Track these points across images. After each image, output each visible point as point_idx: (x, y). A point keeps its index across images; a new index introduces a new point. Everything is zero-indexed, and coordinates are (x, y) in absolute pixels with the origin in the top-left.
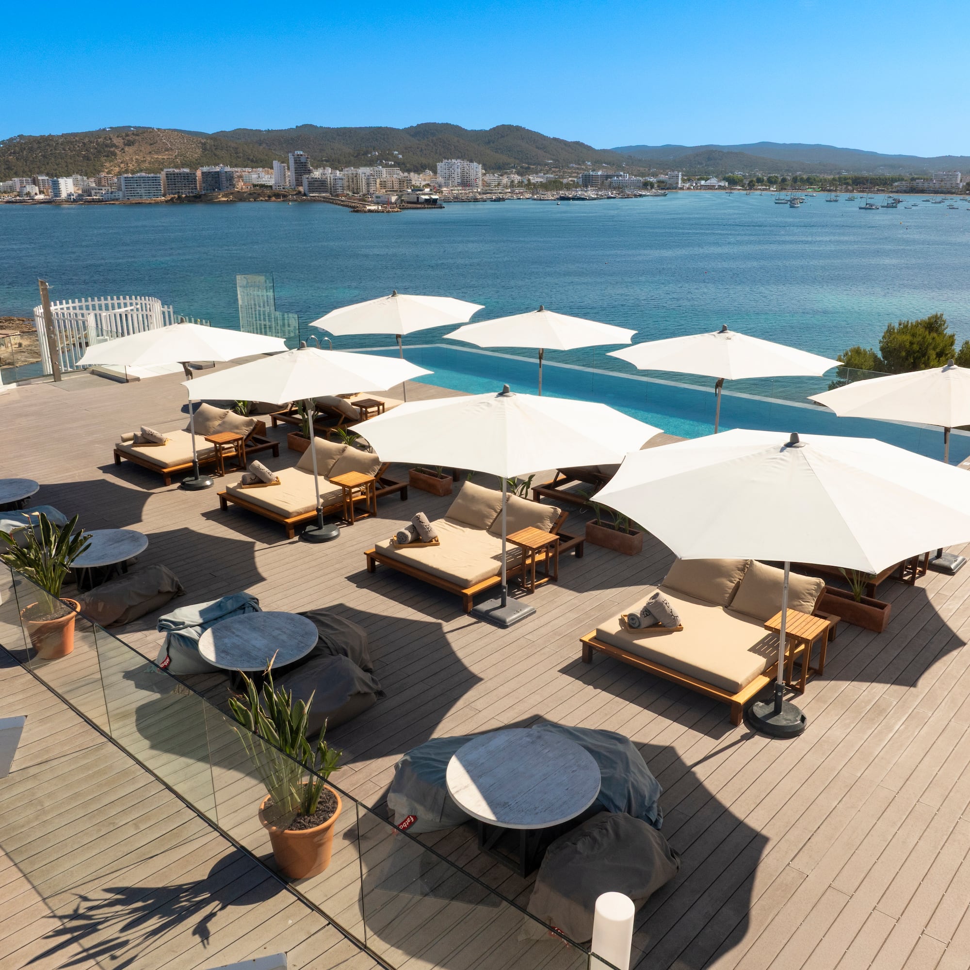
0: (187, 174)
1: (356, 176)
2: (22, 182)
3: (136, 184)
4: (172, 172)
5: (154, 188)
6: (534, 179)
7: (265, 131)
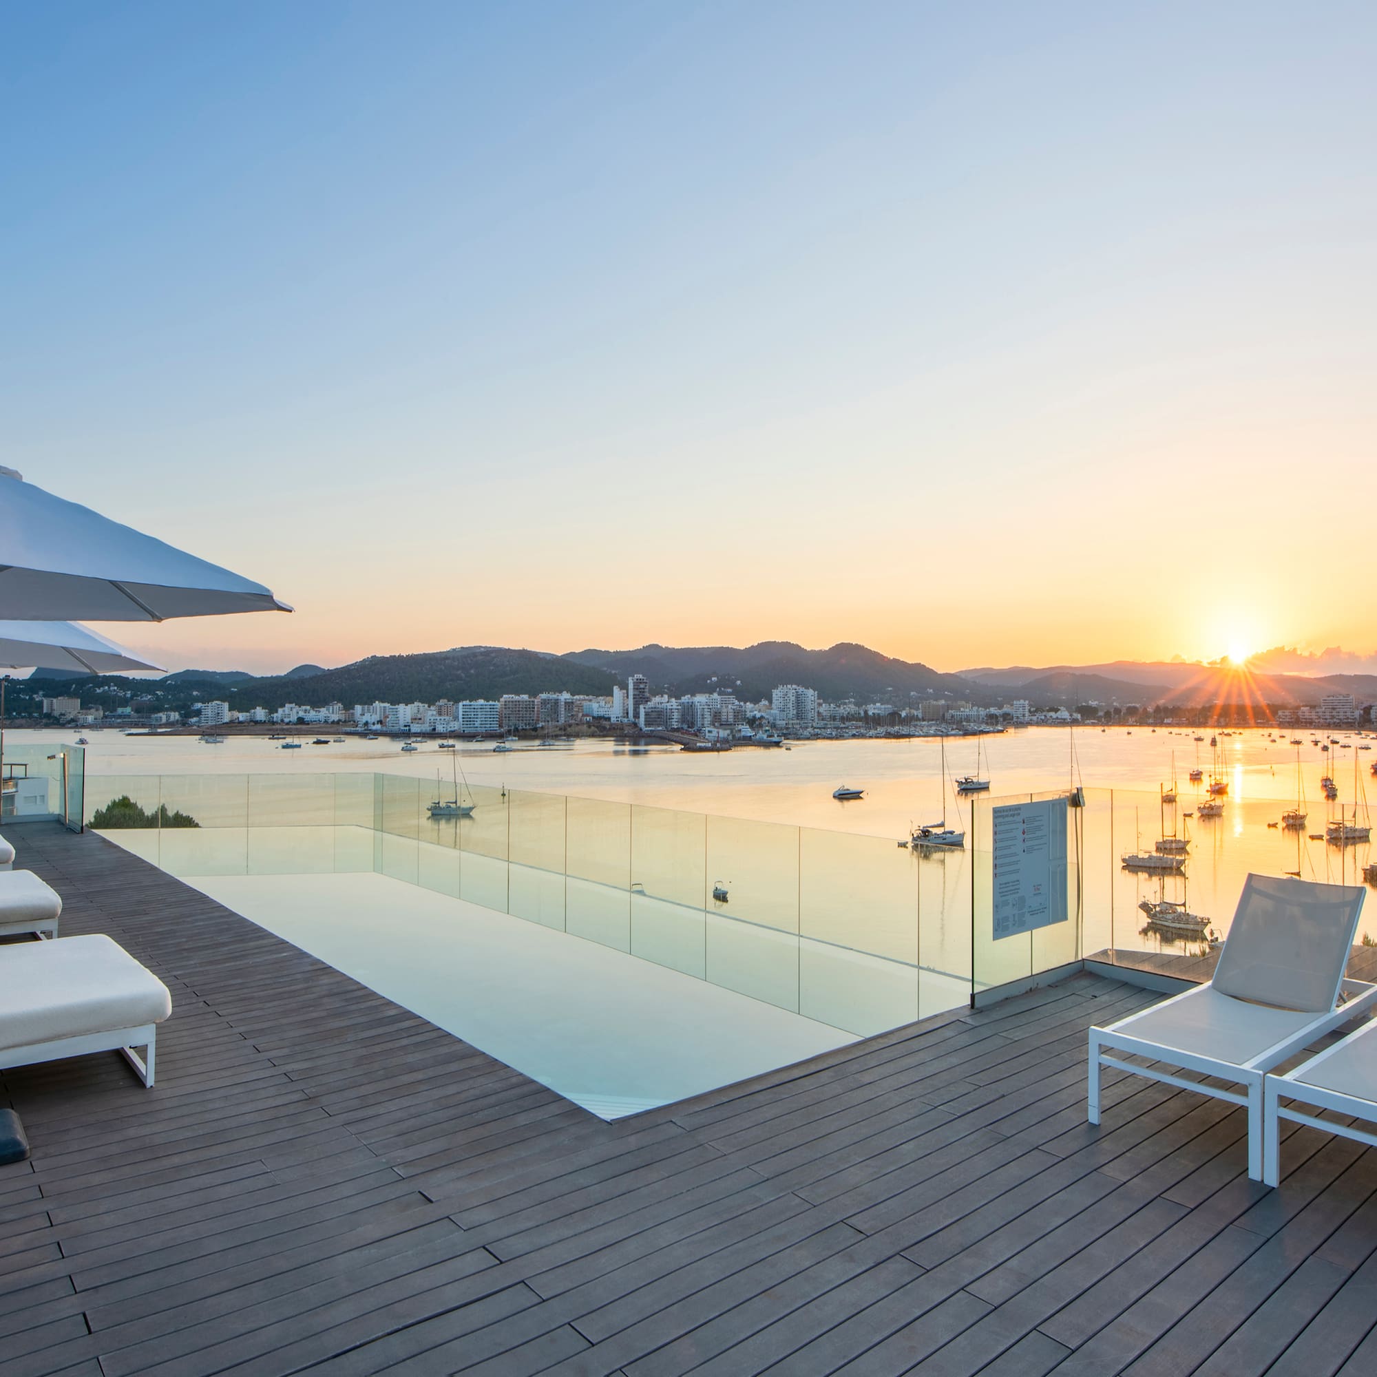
0: (526, 702)
1: (691, 706)
2: (363, 710)
3: (473, 713)
4: (511, 699)
5: (490, 718)
6: (872, 709)
7: (614, 652)
